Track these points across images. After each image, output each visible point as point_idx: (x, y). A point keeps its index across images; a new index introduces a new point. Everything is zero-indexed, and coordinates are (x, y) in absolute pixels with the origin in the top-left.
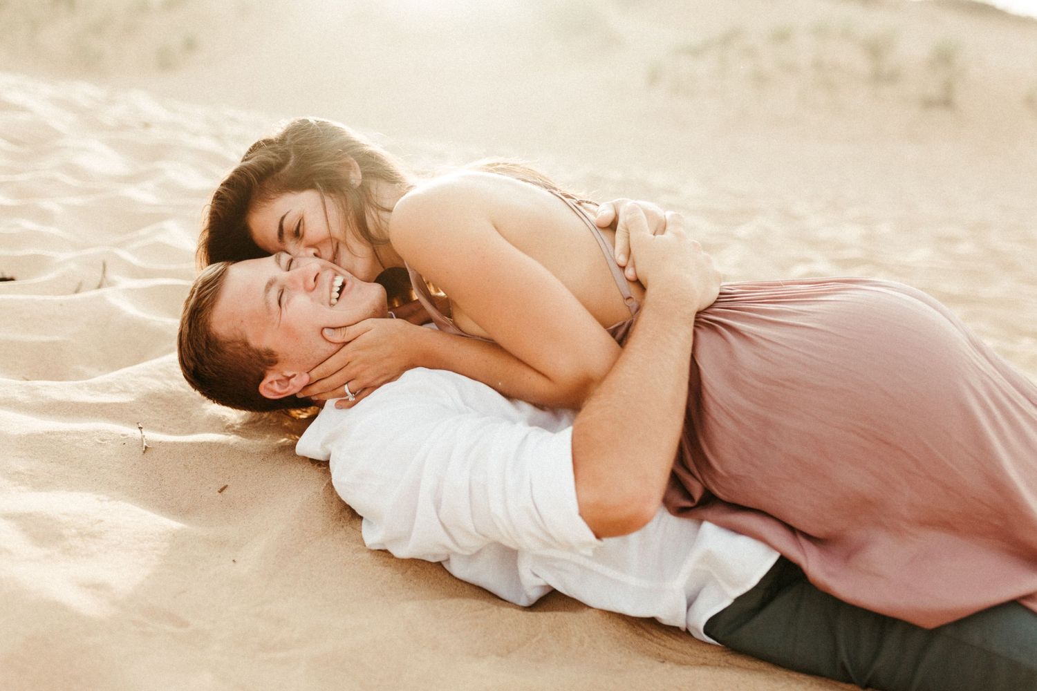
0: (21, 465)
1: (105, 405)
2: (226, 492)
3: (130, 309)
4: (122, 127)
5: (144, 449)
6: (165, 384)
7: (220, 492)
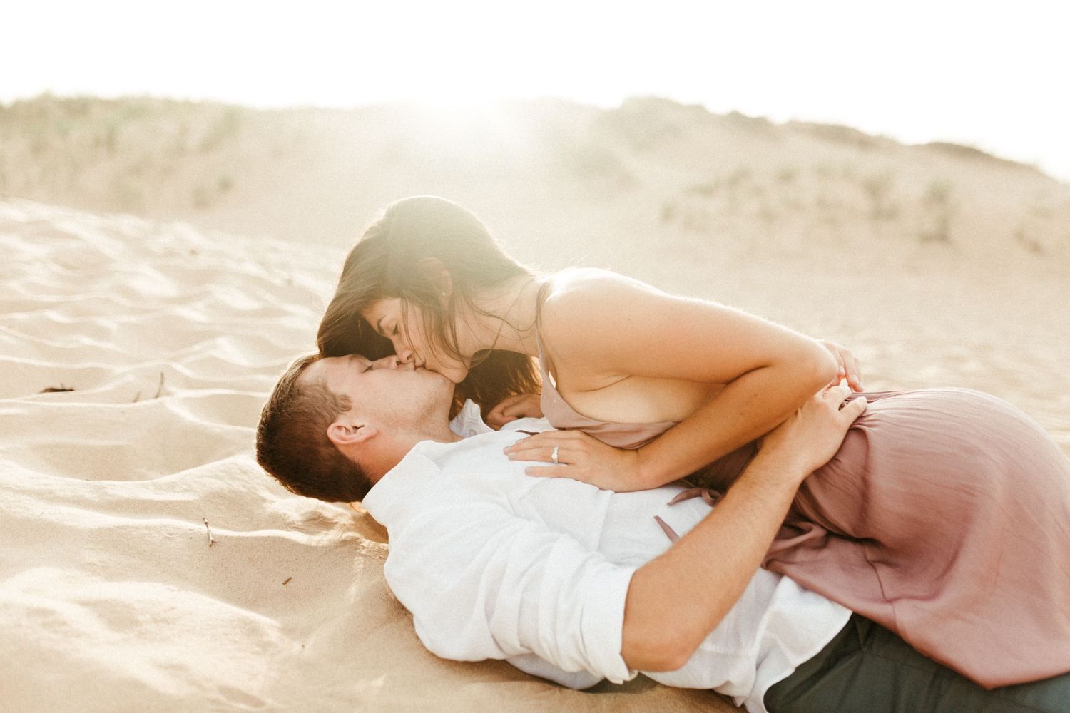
0: (94, 558)
1: (171, 502)
2: (289, 584)
3: (189, 416)
4: (170, 254)
5: (211, 543)
6: (228, 484)
7: (284, 584)
